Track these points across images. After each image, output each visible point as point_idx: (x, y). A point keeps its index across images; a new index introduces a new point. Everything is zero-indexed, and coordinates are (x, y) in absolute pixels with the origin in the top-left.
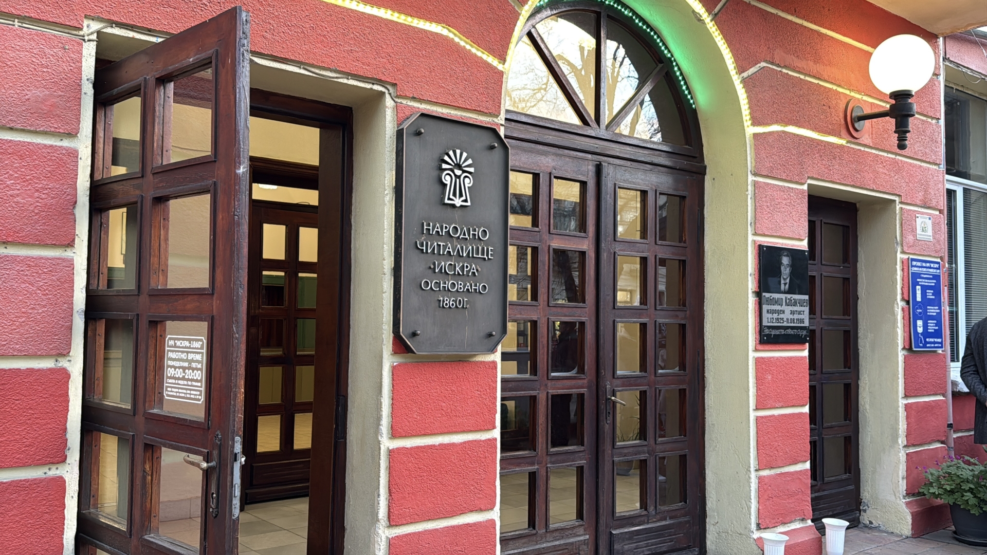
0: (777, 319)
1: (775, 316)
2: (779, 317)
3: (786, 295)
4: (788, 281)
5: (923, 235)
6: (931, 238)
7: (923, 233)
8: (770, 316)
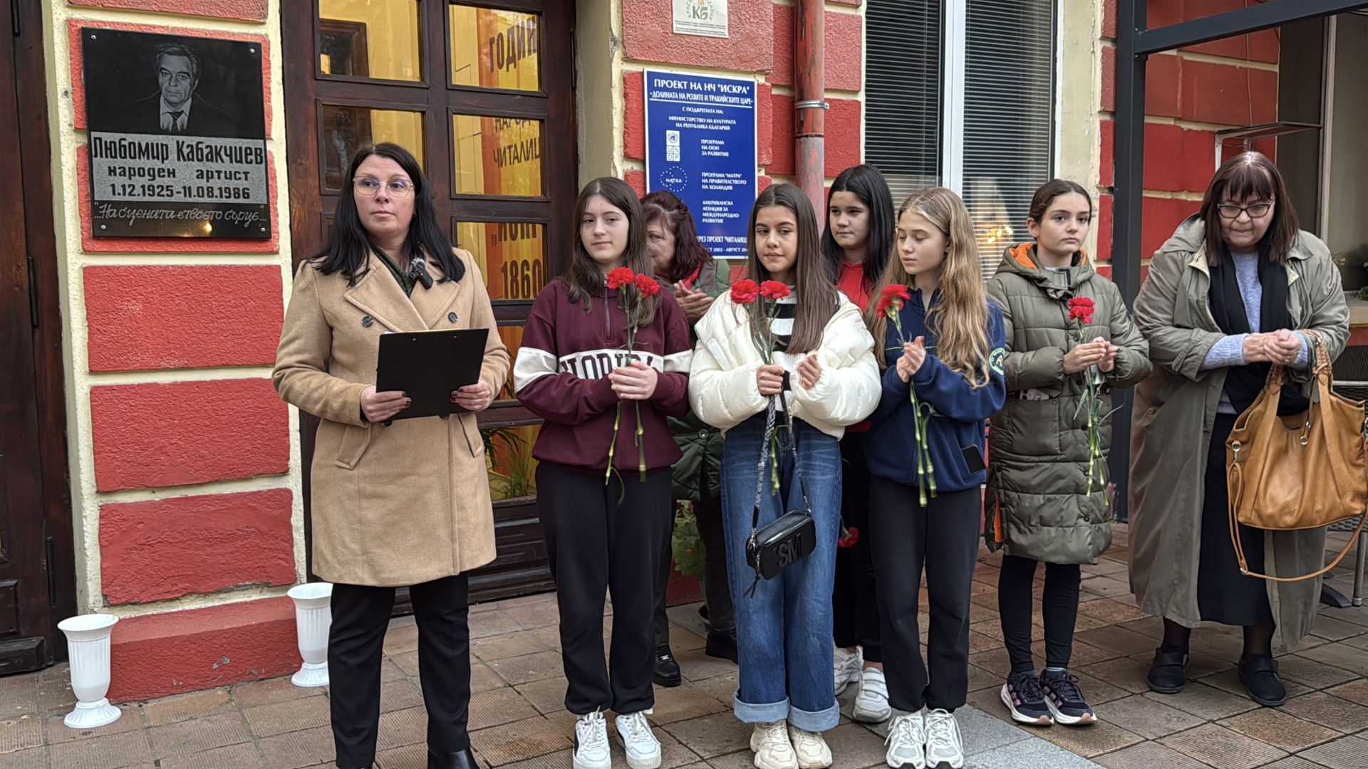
0: (151, 188)
1: (138, 181)
2: (155, 183)
3: (181, 138)
4: (186, 107)
5: (696, 25)
6: (726, 32)
7: (697, 20)
8: (119, 181)
